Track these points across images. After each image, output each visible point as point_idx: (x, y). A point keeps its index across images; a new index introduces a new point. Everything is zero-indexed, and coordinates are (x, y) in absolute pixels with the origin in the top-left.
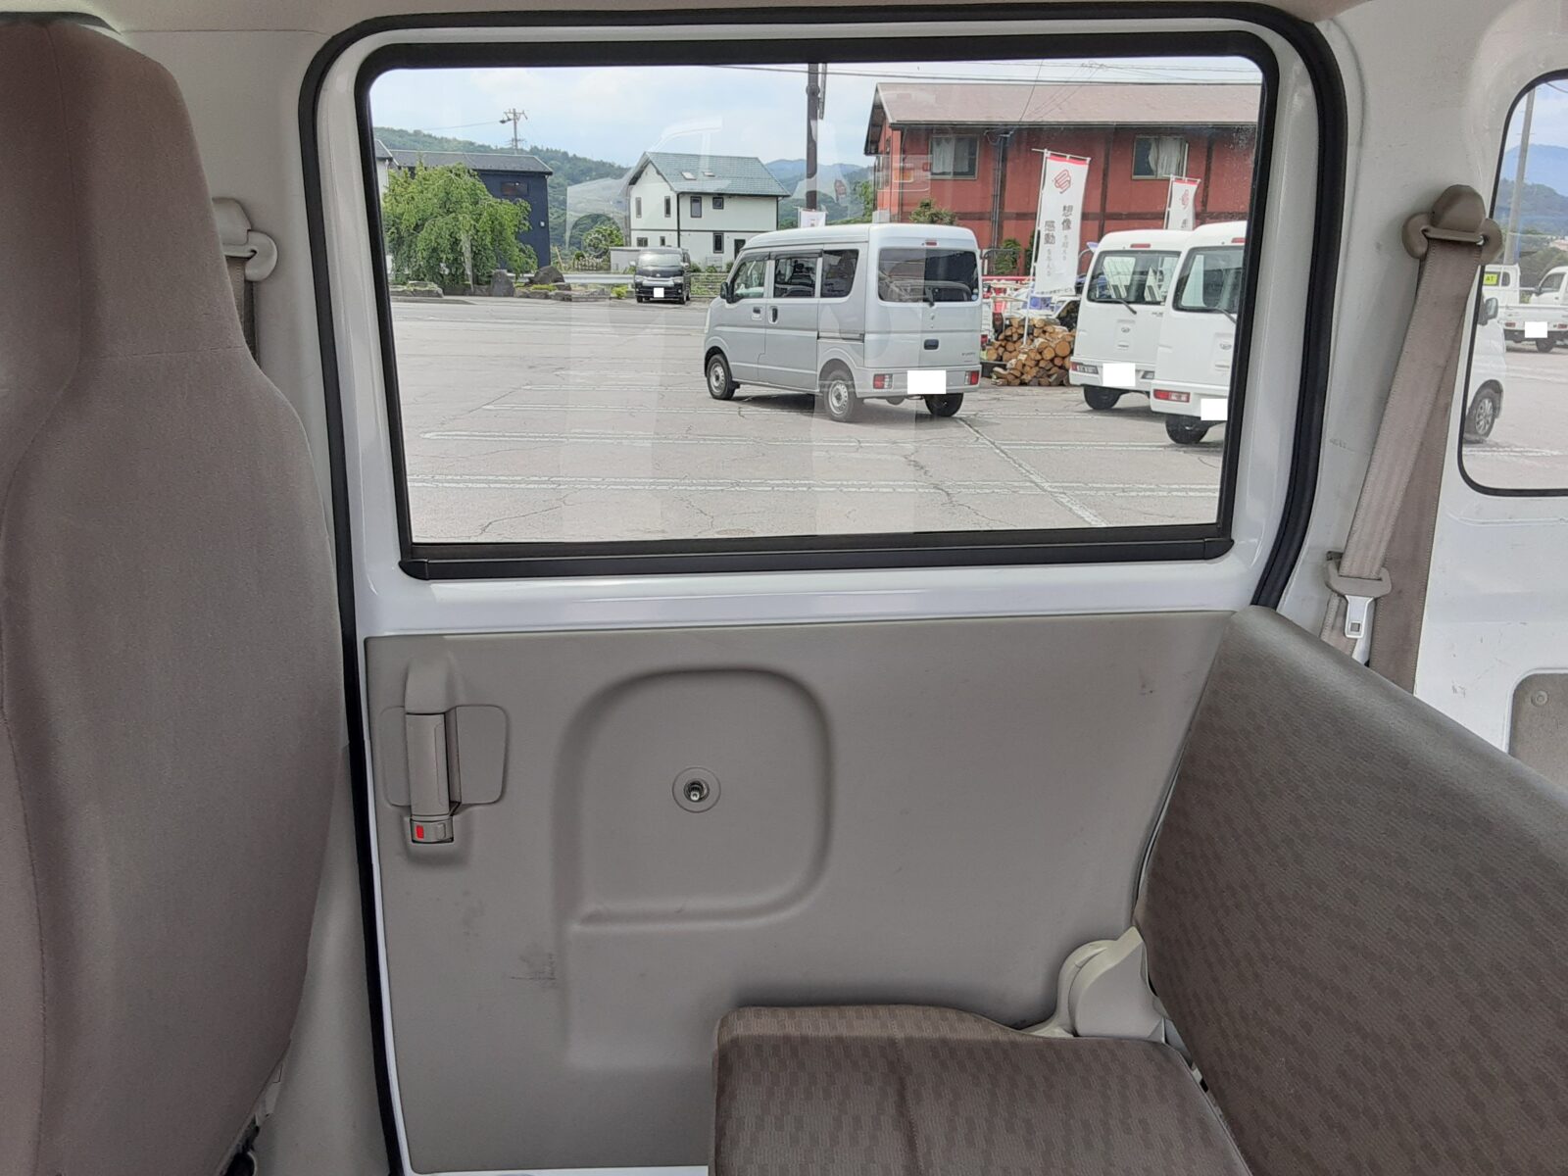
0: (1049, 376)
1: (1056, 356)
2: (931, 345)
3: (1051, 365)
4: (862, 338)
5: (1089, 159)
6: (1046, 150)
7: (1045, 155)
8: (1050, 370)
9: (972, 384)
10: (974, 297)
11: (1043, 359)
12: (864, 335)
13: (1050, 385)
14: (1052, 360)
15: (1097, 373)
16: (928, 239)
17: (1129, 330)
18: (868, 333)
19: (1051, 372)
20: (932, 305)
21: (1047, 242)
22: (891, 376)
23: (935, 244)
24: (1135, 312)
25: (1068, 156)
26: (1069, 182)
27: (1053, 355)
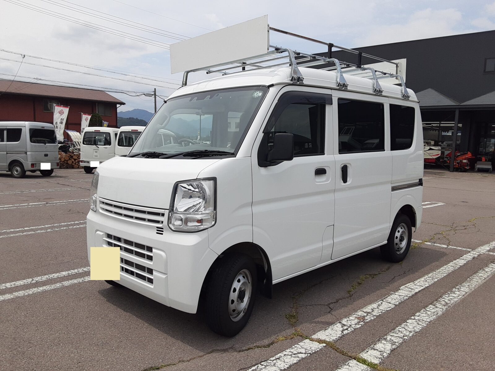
0: (64, 166)
1: (65, 160)
2: (46, 155)
3: (64, 163)
4: (26, 153)
5: (69, 107)
6: (54, 104)
7: (54, 105)
8: (63, 164)
9: (57, 166)
10: (56, 142)
11: (61, 161)
12: (27, 152)
13: (64, 168)
14: (64, 161)
15: (89, 163)
16: (42, 126)
17: (97, 152)
18: (28, 152)
19: (64, 165)
20: (45, 144)
21: (56, 128)
22: (36, 164)
23: (44, 128)
24: (98, 147)
25: (62, 106)
26: (63, 113)
27: (64, 160)
